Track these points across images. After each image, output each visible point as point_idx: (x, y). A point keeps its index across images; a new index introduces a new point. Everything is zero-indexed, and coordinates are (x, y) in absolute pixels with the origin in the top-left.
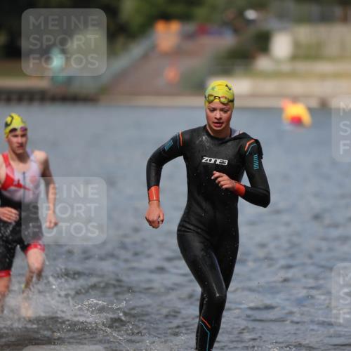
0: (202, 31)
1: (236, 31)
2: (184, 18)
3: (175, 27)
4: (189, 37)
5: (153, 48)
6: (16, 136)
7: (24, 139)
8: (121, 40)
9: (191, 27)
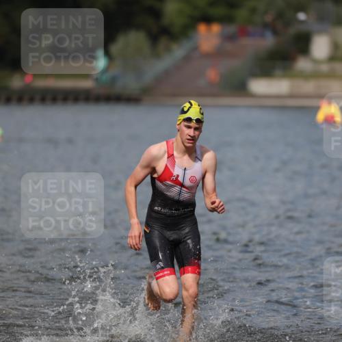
0: (243, 32)
1: (275, 32)
2: (225, 20)
3: (216, 28)
4: (230, 38)
5: (196, 48)
6: (189, 127)
7: (197, 133)
8: (163, 41)
9: (232, 29)
